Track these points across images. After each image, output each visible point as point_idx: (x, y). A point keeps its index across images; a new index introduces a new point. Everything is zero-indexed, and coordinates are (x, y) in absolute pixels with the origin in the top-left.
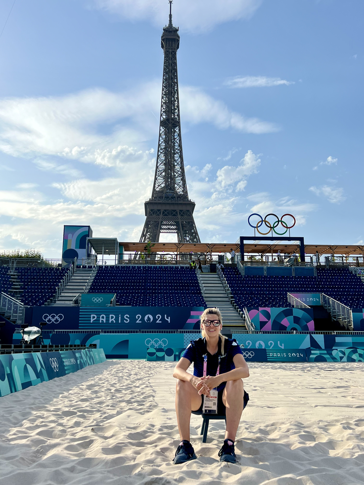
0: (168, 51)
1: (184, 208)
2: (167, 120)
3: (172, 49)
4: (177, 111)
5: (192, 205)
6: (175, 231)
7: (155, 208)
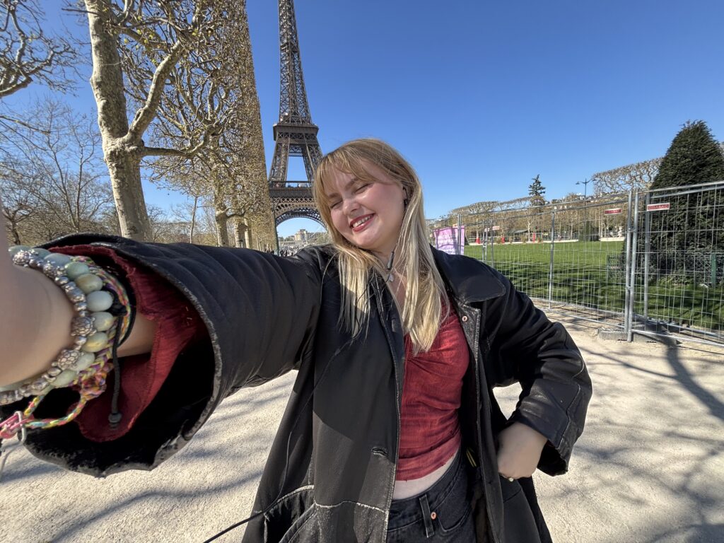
1: (309, 132)
4: (295, 36)
5: (316, 129)
6: (301, 154)
7: (283, 131)
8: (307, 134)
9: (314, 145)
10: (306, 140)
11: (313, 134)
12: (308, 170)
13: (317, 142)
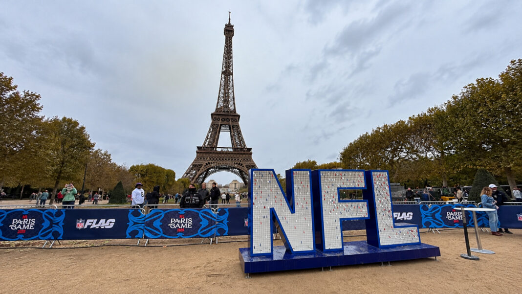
0: (227, 37)
2: (226, 70)
3: (230, 36)
4: (231, 67)
6: (229, 130)
7: (217, 117)
8: (232, 119)
9: (237, 126)
10: (230, 122)
11: (236, 119)
12: (232, 140)
13: (238, 123)
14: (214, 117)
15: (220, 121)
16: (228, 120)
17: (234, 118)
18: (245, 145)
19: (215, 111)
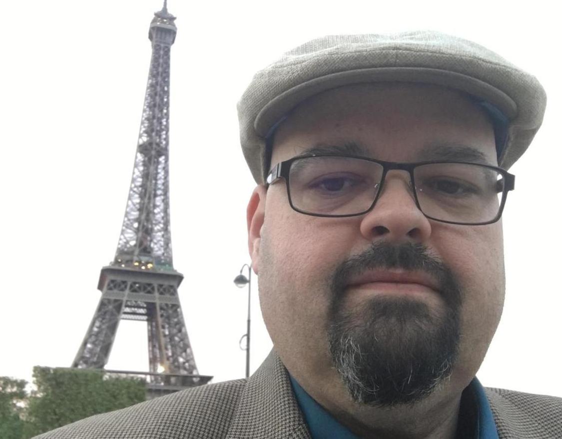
0: (158, 45)
2: (150, 144)
3: (165, 43)
4: (164, 132)
5: (179, 278)
6: (145, 318)
7: (119, 279)
8: (161, 286)
9: (173, 306)
10: (157, 294)
11: (172, 287)
12: (154, 346)
13: (177, 299)
14: (110, 277)
15: (127, 292)
16: (148, 289)
17: (166, 283)
18: (193, 367)
19: (113, 260)
